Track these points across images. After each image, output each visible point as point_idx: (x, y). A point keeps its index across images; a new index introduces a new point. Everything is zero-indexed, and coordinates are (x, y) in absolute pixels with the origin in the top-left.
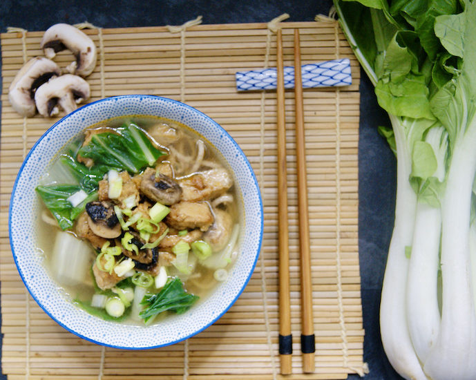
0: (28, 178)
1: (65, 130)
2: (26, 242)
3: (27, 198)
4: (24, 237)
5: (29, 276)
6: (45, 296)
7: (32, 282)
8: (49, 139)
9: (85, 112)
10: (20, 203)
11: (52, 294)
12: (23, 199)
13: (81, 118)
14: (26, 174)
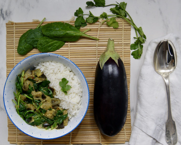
0: (9, 109)
1: (8, 89)
2: (23, 126)
3: (13, 114)
4: (21, 125)
5: (31, 134)
6: (40, 135)
7: (33, 135)
8: (6, 94)
9: (9, 79)
10: (13, 117)
11: (41, 133)
12: (13, 116)
13: (9, 82)
14: (8, 109)
